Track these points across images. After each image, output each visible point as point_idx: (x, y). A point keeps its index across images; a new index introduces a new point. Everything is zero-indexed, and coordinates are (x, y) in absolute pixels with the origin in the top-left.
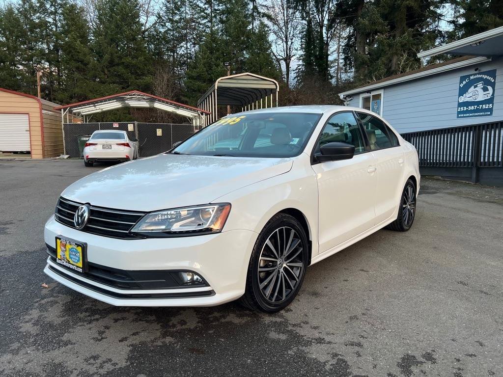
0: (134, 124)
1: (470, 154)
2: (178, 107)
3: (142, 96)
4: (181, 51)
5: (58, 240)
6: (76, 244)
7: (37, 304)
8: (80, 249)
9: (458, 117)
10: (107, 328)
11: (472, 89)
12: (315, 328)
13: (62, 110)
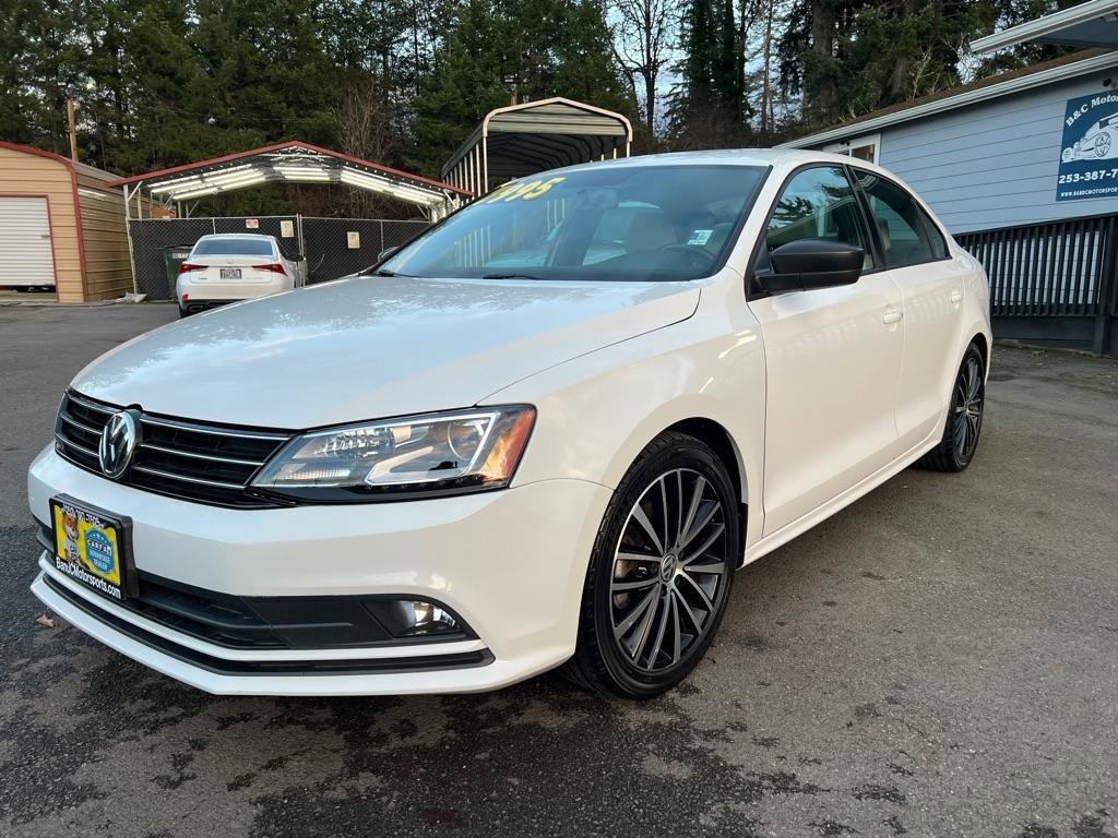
0: (294, 220)
1: (1091, 287)
2: (396, 180)
3: (312, 154)
4: (402, 51)
5: (56, 508)
6: (102, 521)
7: (17, 675)
8: (111, 535)
9: (1059, 198)
10: (199, 745)
11: (1096, 128)
12: (767, 743)
13: (126, 188)
